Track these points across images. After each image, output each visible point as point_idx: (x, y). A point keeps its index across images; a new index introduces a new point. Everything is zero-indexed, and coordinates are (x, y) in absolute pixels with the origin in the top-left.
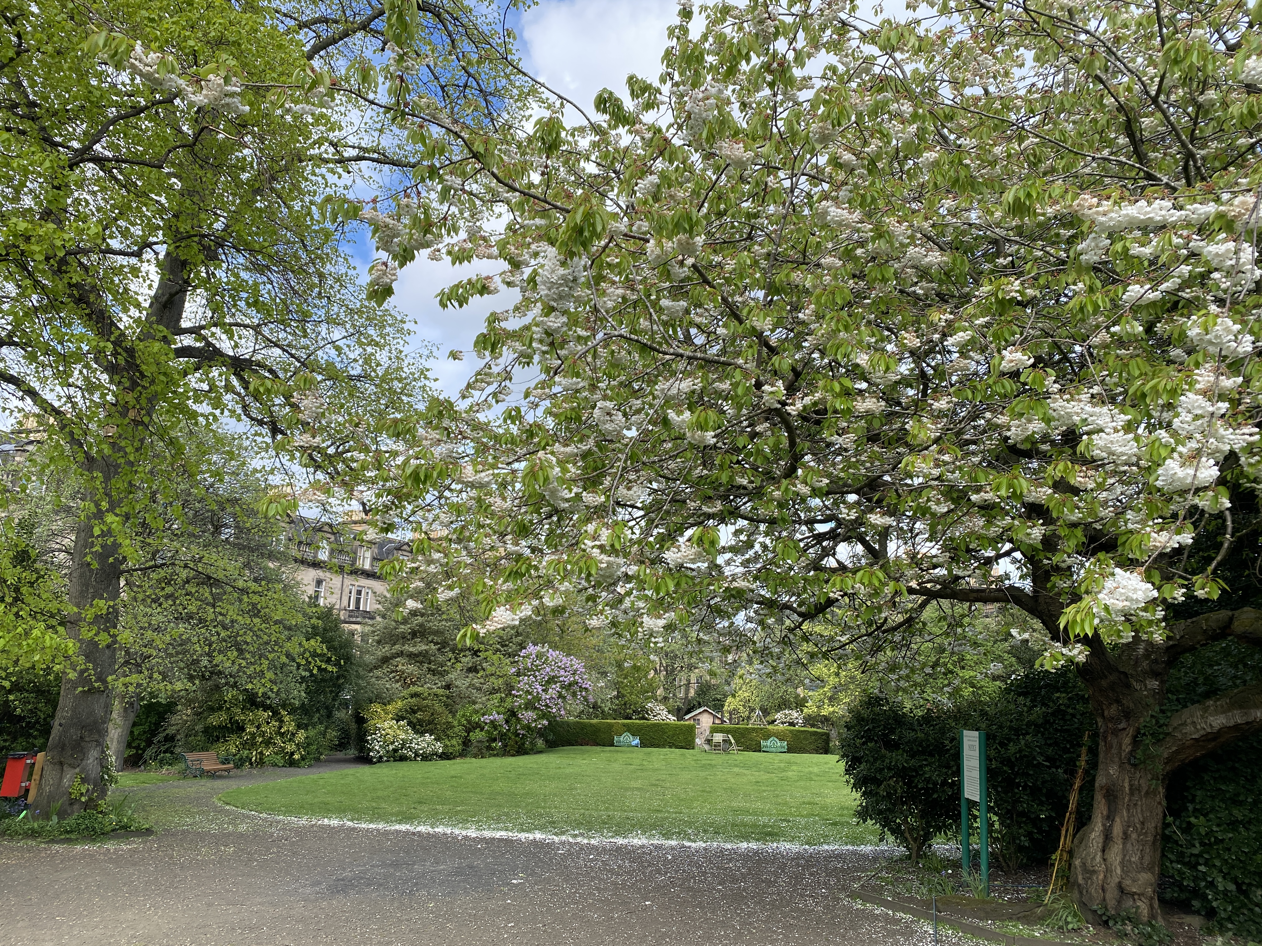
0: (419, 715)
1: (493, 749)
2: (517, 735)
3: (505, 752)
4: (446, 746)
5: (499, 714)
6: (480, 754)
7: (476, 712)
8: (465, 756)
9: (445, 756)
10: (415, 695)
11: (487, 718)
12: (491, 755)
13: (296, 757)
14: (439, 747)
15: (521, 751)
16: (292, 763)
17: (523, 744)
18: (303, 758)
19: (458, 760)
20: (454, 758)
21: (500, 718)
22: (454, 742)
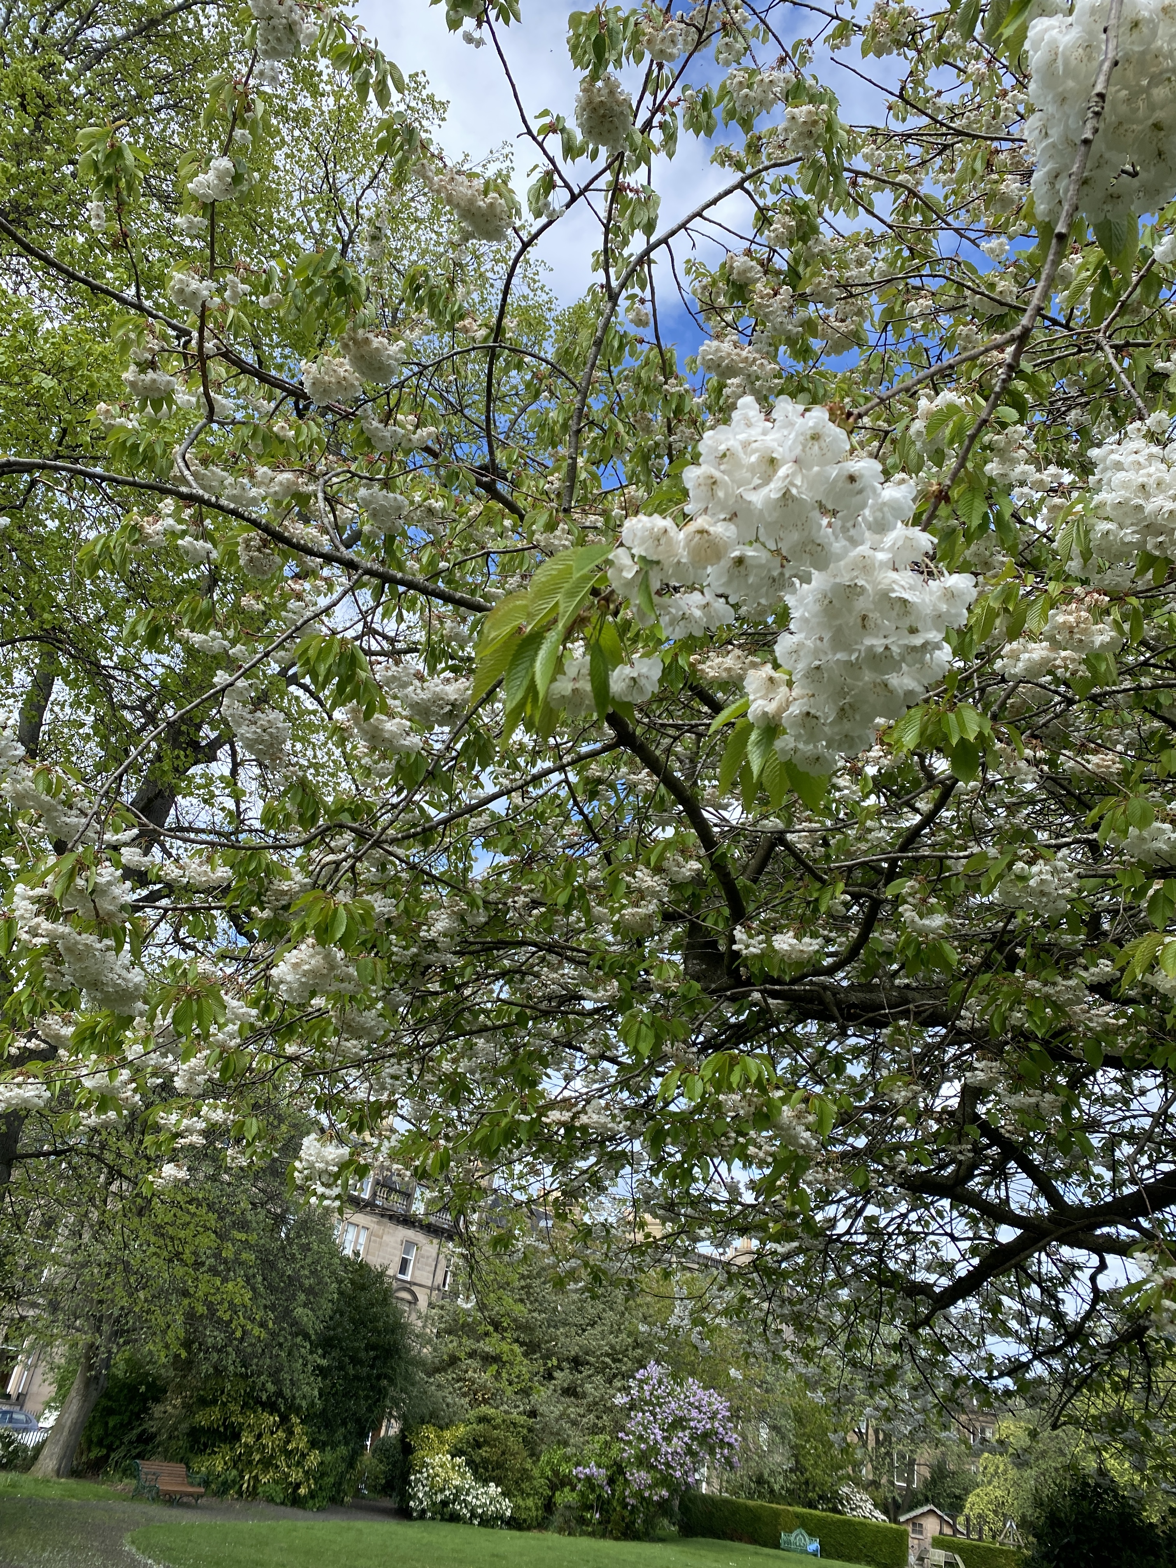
0: (484, 1452)
1: (587, 1522)
2: (625, 1506)
3: (604, 1531)
4: (517, 1508)
5: (599, 1466)
6: (567, 1529)
7: (567, 1459)
8: (546, 1529)
9: (514, 1523)
10: (483, 1419)
11: (581, 1472)
12: (583, 1533)
13: (302, 1491)
14: (506, 1507)
15: (629, 1533)
16: (296, 1501)
17: (633, 1523)
18: (312, 1495)
19: (534, 1534)
20: (529, 1529)
21: (601, 1474)
22: (530, 1502)
